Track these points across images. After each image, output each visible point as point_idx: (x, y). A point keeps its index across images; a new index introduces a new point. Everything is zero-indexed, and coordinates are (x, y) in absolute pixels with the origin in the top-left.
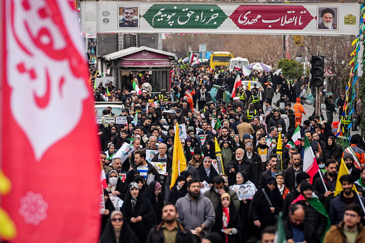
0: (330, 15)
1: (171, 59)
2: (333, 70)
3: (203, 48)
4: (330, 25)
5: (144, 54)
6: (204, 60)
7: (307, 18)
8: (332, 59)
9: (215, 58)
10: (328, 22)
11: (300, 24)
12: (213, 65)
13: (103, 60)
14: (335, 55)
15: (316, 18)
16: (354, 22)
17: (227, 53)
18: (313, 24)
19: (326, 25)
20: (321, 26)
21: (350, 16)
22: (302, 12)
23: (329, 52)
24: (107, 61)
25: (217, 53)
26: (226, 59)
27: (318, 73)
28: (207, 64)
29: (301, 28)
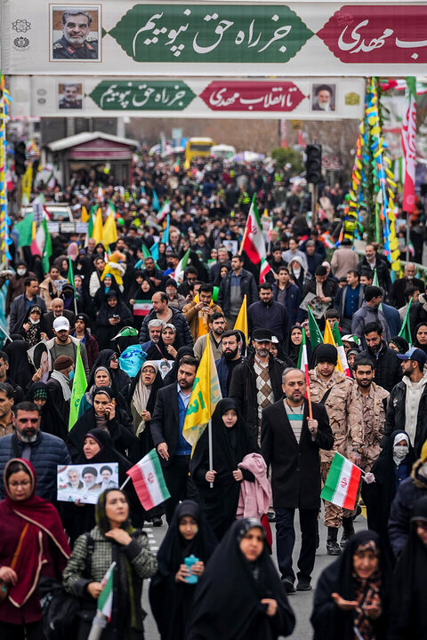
0: (326, 93)
1: (133, 149)
2: (340, 162)
3: (177, 134)
4: (326, 106)
5: (98, 143)
6: (179, 149)
7: (297, 98)
8: (339, 148)
9: (193, 147)
10: (324, 102)
11: (289, 104)
12: (190, 155)
13: (47, 150)
14: (343, 143)
15: (309, 97)
16: (357, 102)
17: (207, 140)
18: (306, 104)
19: (321, 105)
20: (316, 107)
21: (352, 94)
22: (291, 90)
23: (335, 139)
24: (52, 152)
25: (195, 140)
26: (206, 147)
27: (314, 166)
28: (182, 155)
29: (290, 109)
